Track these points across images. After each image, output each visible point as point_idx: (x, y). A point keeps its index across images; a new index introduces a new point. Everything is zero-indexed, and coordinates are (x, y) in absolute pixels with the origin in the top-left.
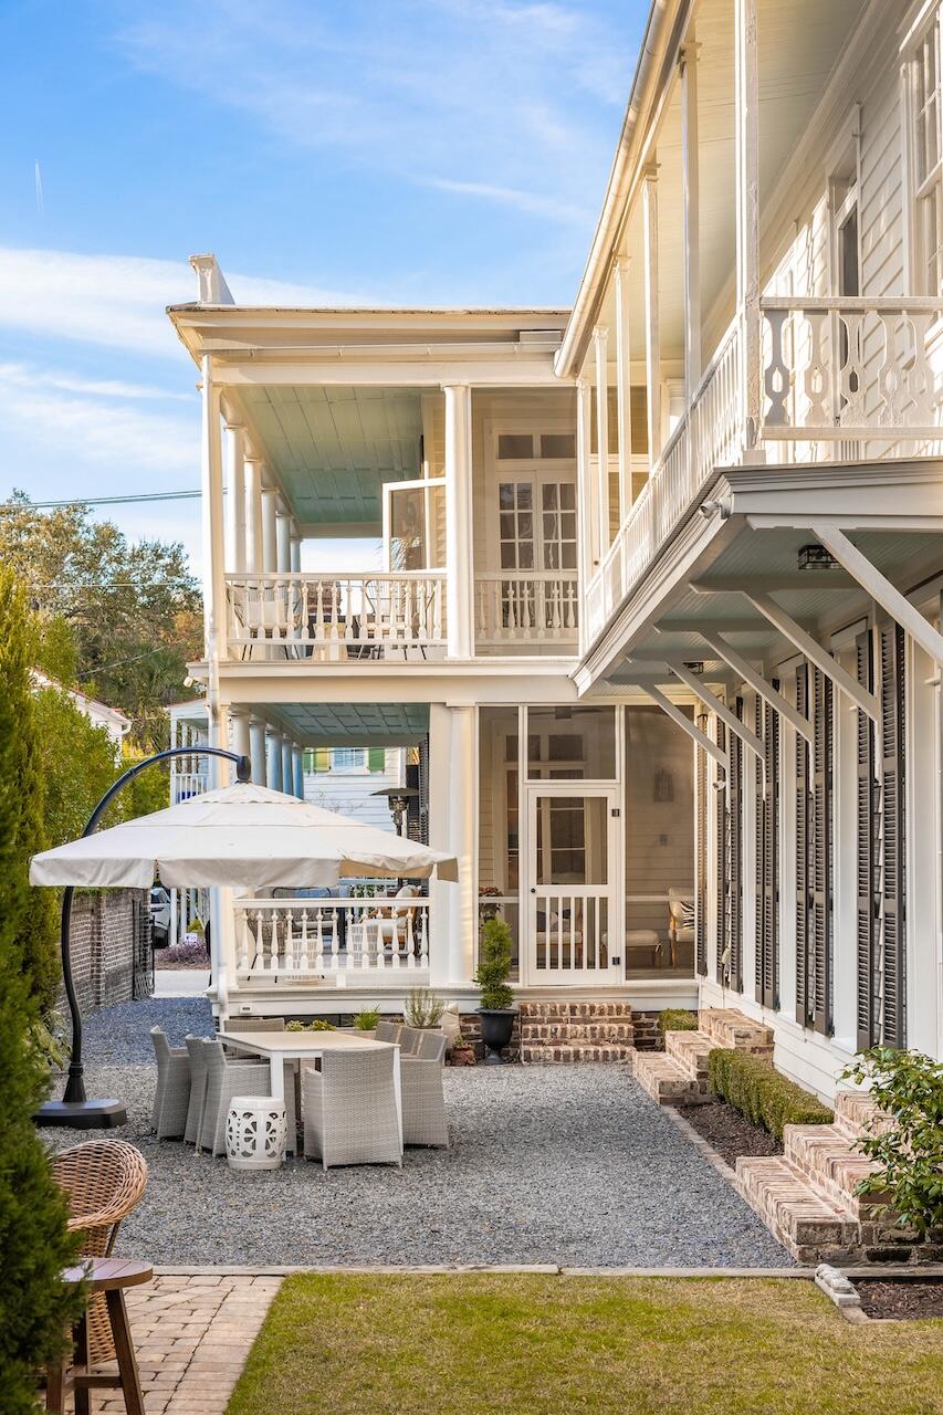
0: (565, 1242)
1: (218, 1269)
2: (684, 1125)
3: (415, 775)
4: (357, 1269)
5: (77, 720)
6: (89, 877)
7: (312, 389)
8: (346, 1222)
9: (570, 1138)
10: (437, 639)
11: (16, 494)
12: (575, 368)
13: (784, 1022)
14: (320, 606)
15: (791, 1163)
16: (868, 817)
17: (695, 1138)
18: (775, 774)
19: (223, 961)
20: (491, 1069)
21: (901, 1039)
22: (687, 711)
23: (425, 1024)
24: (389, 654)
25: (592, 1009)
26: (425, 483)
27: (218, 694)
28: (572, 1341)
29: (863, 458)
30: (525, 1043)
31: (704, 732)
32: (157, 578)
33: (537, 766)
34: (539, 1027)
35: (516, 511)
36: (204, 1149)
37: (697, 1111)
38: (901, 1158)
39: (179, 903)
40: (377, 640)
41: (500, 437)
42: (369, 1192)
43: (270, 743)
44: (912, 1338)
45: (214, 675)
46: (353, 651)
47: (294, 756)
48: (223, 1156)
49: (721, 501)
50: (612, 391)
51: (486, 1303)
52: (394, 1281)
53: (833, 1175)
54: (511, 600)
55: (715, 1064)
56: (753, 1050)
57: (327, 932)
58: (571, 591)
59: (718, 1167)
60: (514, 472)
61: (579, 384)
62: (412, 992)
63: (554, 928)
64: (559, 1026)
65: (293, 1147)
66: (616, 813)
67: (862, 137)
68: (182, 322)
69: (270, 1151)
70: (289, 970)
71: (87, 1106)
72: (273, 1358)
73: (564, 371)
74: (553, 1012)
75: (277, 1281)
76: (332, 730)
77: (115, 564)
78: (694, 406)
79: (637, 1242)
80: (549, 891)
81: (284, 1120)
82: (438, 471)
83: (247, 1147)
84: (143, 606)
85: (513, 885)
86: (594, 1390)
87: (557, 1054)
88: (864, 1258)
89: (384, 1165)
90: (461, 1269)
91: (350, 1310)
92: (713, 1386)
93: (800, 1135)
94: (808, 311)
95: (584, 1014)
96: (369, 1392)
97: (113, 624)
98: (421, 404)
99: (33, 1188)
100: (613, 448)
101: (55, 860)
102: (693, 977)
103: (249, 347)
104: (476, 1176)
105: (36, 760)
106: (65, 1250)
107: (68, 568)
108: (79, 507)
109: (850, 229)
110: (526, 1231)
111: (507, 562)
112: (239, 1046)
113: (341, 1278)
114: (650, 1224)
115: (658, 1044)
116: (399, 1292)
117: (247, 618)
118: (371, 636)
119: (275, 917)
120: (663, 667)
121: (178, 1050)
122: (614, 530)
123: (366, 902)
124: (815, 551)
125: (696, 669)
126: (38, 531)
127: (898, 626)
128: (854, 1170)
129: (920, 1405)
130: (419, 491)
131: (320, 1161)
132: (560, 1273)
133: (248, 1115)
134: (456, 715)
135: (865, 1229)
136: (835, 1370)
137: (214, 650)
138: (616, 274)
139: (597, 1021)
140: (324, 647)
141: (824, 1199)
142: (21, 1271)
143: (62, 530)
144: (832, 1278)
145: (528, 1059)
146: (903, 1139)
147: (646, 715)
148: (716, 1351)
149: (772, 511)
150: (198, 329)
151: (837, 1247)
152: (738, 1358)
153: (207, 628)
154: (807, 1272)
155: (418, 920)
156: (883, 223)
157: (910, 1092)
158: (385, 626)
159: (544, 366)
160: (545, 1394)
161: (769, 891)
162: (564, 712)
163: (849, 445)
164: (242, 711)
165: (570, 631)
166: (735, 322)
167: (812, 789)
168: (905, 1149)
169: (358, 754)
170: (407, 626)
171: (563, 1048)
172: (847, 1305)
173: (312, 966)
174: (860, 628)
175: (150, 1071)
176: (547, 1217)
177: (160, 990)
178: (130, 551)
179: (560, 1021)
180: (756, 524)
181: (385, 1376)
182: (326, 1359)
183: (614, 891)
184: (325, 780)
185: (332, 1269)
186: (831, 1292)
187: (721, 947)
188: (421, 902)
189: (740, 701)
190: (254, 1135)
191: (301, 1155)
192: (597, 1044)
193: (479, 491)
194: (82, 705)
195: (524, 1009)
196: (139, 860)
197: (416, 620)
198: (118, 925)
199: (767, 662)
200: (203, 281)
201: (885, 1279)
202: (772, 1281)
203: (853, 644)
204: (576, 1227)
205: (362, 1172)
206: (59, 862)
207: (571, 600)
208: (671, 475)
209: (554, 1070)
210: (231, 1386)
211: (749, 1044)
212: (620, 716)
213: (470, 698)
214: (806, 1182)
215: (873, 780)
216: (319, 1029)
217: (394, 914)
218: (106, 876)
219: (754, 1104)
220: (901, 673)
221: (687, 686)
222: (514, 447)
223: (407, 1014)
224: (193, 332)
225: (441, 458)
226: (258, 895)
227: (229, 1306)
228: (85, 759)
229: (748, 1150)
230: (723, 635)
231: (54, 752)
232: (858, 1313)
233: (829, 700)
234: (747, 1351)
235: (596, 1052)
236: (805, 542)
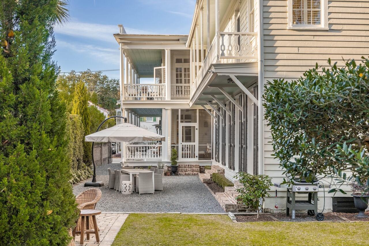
0: (183, 208)
1: (117, 213)
2: (207, 187)
3: (160, 122)
4: (143, 213)
5: (98, 111)
6: (96, 140)
7: (141, 49)
8: (142, 204)
9: (186, 189)
10: (163, 96)
11: (88, 70)
12: (190, 46)
13: (226, 168)
14: (144, 91)
15: (226, 194)
16: (241, 129)
17: (209, 189)
18: (225, 122)
19: (123, 156)
20: (173, 176)
21: (246, 171)
22: (210, 110)
23: (161, 168)
24: (155, 99)
25: (192, 165)
26: (162, 67)
27: (122, 106)
28: (181, 226)
29: (240, 62)
30: (179, 172)
31: (213, 114)
32: (114, 85)
33: (182, 120)
34: (182, 169)
35: (179, 73)
36: (118, 191)
37: (210, 184)
38: (244, 193)
39: (118, 146)
40: (153, 96)
41: (176, 59)
42: (147, 199)
43: (133, 116)
44: (245, 226)
45: (122, 103)
46: (148, 98)
47: (138, 118)
48: (121, 192)
49: (212, 70)
50: (196, 50)
51: (166, 219)
52: (150, 215)
53: (233, 196)
54: (186, 89)
55: (213, 175)
56: (221, 173)
57: (143, 151)
58: (189, 88)
59: (213, 194)
60: (178, 65)
61: (190, 49)
62: (158, 162)
63: (185, 151)
64: (186, 169)
65: (134, 191)
66: (197, 129)
67: (241, 3)
68: (116, 37)
69: (129, 191)
70: (136, 158)
71: (96, 183)
72: (125, 229)
73: (187, 47)
74: (185, 166)
75: (128, 215)
76: (145, 114)
77: (107, 83)
78: (209, 52)
79: (196, 208)
80: (184, 144)
81: (132, 185)
82: (164, 65)
83: (125, 190)
84: (112, 91)
85: (178, 142)
86: (184, 235)
87: (185, 174)
88: (238, 211)
89: (151, 194)
90: (162, 213)
91: (140, 220)
92: (206, 234)
93: (227, 188)
94: (229, 35)
95: (190, 166)
96: (142, 235)
97: (106, 94)
98: (161, 52)
99: (68, 194)
100: (196, 61)
101: (90, 137)
102: (211, 160)
103: (129, 42)
104: (168, 196)
105: (89, 118)
106: (74, 206)
107: (98, 84)
108: (100, 72)
109: (239, 20)
110: (176, 206)
111: (177, 82)
112: (124, 171)
113: (140, 214)
114: (199, 205)
115: (204, 172)
116: (150, 217)
117: (128, 92)
118: (151, 96)
119: (133, 148)
120: (205, 102)
121: (113, 172)
122: (196, 76)
123: (151, 145)
124: (230, 80)
125: (211, 102)
126: (92, 76)
127: (246, 95)
128: (236, 195)
129: (244, 238)
130: (161, 69)
131: (139, 193)
132: (181, 213)
133: (125, 184)
134: (167, 111)
135: (238, 206)
136: (230, 231)
137: (122, 98)
138: (196, 28)
139: (193, 168)
140: (143, 98)
141: (231, 200)
142: (65, 210)
143: (97, 76)
144: (231, 215)
145: (180, 175)
146: (244, 189)
147: (203, 111)
148: (208, 228)
149: (222, 72)
150: (119, 38)
151: (233, 209)
152: (212, 229)
153: (121, 94)
154: (227, 214)
155: (160, 149)
156: (244, 19)
157: (246, 180)
158: (154, 94)
159: (184, 46)
160: (175, 235)
161: (224, 144)
162: (187, 110)
163: (239, 60)
164: (127, 110)
165: (189, 95)
166: (215, 37)
167: (231, 124)
168: (245, 191)
169: (151, 118)
170: (158, 94)
171: (186, 173)
172: (233, 219)
173: (140, 157)
174: (240, 94)
175: (108, 176)
176: (180, 203)
177: (114, 162)
178: (109, 80)
179: (186, 168)
180: (219, 74)
181: (145, 232)
182: (135, 229)
183: (196, 144)
184: (145, 123)
185: (138, 213)
186: (231, 217)
187: (216, 154)
188: (160, 145)
189: (219, 108)
190: (126, 188)
191: (135, 192)
192: (193, 172)
193: (172, 69)
194: (99, 108)
195: (179, 166)
196: (105, 137)
197: (160, 93)
198: (105, 149)
199: (224, 101)
200: (120, 29)
201: (241, 215)
202: (220, 215)
203: (239, 97)
204: (185, 205)
205: (146, 195)
206: (91, 137)
207: (189, 89)
208: (205, 66)
209: (185, 177)
210: (117, 234)
211: (220, 172)
212: (198, 111)
213: (170, 108)
214: (228, 197)
215: (242, 123)
216: (141, 169)
217: (155, 148)
218: (99, 140)
219: (220, 183)
220: (247, 103)
221: (209, 105)
222: (179, 61)
223: (158, 166)
224: (118, 39)
225: (164, 63)
226: (130, 144)
227: (119, 219)
228: (99, 119)
229: (218, 191)
230: (215, 96)
231: (93, 117)
232: (236, 221)
233: (234, 108)
234: (213, 228)
235: (193, 174)
236: (229, 78)
